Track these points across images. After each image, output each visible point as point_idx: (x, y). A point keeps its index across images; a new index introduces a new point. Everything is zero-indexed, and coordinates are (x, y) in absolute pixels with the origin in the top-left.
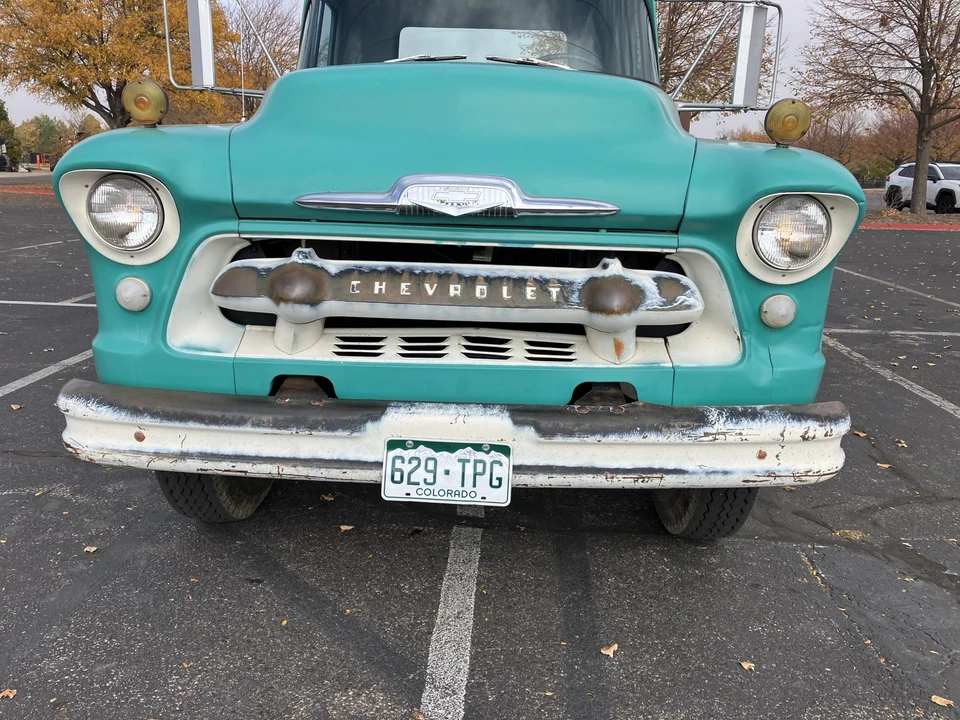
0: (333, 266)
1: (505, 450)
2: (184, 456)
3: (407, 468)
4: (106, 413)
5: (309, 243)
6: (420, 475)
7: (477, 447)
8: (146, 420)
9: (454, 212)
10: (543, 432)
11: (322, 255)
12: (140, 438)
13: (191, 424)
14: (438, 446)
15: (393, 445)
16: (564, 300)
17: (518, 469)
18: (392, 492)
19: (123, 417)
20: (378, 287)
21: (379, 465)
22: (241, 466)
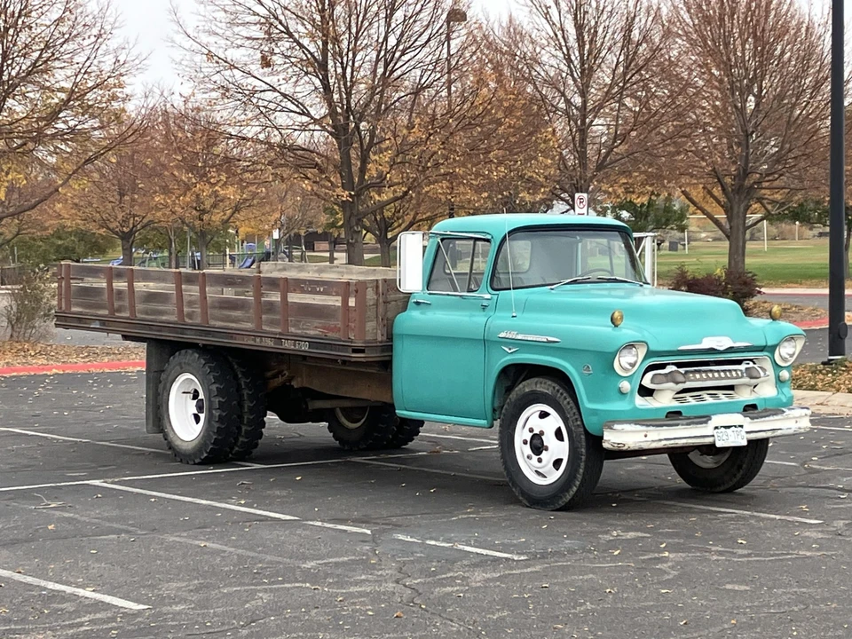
0: (682, 370)
1: (741, 426)
2: (660, 440)
3: (721, 435)
4: (638, 427)
5: (673, 364)
6: (725, 437)
7: (735, 426)
8: (651, 428)
9: (722, 349)
10: (752, 418)
11: (678, 368)
12: (646, 436)
13: (665, 428)
14: (726, 427)
15: (716, 428)
16: (742, 377)
17: (747, 432)
18: (719, 444)
19: (644, 428)
20: (698, 376)
21: (713, 436)
22: (677, 441)
